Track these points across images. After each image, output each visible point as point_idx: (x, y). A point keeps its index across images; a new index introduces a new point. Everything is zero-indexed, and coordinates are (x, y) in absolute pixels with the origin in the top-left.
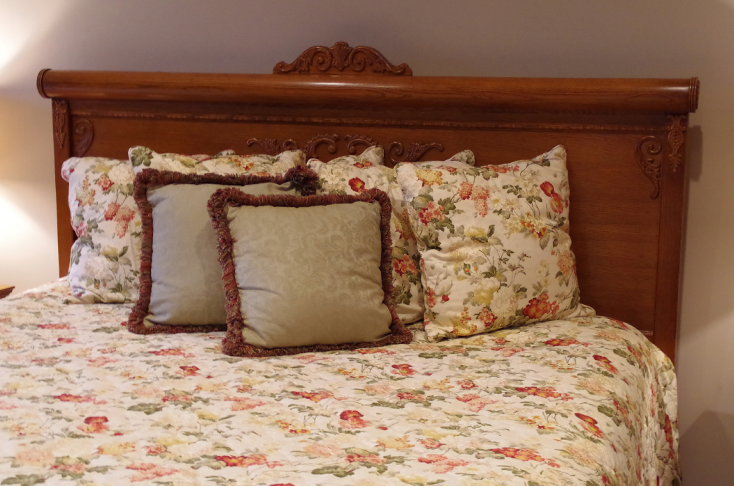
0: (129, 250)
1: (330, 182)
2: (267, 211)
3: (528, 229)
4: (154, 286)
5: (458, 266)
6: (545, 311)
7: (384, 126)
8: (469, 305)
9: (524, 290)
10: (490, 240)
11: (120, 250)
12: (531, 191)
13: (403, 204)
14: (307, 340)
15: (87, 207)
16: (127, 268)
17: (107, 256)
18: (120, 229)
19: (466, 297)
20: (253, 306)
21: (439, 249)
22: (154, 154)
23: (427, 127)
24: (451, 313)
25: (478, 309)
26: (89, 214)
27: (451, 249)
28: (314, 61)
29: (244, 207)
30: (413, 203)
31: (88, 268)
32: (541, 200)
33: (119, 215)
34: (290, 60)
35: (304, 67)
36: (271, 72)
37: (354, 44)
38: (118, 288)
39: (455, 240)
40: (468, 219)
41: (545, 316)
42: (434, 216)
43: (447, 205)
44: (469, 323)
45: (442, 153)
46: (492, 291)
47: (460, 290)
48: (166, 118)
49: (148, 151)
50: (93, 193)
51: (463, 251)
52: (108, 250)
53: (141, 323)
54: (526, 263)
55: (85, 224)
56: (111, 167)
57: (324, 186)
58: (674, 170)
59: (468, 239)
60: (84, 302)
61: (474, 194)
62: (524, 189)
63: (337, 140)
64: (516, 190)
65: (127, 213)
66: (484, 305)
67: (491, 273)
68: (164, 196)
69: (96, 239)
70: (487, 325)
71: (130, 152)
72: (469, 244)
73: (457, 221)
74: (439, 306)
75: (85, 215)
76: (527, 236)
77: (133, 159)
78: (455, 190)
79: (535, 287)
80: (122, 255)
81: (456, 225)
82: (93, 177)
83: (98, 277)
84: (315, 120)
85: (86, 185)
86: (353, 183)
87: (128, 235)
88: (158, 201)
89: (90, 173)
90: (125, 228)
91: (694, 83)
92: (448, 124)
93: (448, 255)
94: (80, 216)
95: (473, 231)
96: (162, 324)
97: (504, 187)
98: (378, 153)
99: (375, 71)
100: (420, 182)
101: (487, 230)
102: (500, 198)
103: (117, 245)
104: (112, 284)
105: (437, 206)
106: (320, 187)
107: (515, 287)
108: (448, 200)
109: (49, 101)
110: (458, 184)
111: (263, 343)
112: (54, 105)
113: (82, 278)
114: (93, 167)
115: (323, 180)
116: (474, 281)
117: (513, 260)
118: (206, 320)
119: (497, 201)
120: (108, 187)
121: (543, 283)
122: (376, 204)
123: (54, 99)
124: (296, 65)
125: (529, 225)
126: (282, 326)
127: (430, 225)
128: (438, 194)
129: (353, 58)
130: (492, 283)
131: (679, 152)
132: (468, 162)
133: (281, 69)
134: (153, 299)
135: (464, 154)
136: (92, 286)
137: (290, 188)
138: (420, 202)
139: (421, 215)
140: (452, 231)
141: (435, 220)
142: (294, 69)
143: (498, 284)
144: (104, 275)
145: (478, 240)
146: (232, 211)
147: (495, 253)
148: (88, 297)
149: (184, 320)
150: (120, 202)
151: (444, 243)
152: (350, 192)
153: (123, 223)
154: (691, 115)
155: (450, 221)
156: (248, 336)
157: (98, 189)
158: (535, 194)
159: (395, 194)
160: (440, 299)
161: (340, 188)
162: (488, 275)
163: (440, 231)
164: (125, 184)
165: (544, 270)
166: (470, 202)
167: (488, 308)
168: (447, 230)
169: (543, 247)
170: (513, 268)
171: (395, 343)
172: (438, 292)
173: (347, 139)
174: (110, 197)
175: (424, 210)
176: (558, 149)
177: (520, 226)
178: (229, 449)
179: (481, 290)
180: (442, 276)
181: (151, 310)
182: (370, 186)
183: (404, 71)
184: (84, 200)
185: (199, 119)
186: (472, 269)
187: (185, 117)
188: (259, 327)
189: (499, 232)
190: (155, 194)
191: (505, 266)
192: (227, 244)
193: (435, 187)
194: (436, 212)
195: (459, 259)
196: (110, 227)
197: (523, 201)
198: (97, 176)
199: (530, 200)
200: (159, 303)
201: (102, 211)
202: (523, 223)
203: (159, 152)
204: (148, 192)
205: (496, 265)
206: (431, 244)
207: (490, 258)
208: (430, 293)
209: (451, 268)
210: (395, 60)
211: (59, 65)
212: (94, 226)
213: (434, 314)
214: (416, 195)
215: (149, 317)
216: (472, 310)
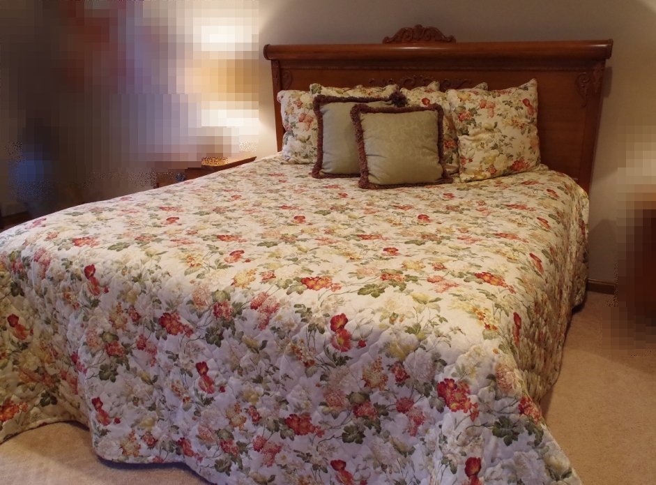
0: (311, 137)
1: (412, 100)
2: (380, 116)
3: (515, 124)
4: (324, 155)
5: (478, 144)
6: (522, 167)
7: (440, 70)
8: (483, 164)
9: (512, 156)
10: (495, 130)
11: (307, 138)
12: (518, 104)
13: (450, 111)
14: (400, 181)
15: (290, 116)
16: (311, 146)
17: (300, 140)
18: (307, 127)
19: (481, 160)
20: (374, 164)
21: (468, 135)
22: (323, 87)
23: (463, 70)
24: (474, 168)
25: (487, 166)
26: (291, 119)
27: (474, 135)
28: (405, 36)
29: (368, 114)
30: (455, 111)
31: (291, 146)
32: (522, 108)
33: (306, 120)
34: (391, 36)
35: (399, 39)
36: (381, 42)
37: (425, 25)
38: (306, 157)
39: (477, 130)
40: (483, 119)
41: (522, 170)
42: (466, 118)
43: (473, 112)
44: (483, 173)
45: (470, 84)
46: (495, 157)
47: (478, 156)
48: (328, 69)
49: (320, 86)
50: (293, 109)
51: (481, 136)
52: (301, 137)
53: (318, 173)
54: (513, 142)
55: (290, 124)
56: (301, 95)
57: (409, 102)
58: (596, 91)
59: (483, 129)
60: (290, 163)
61: (487, 105)
62: (514, 103)
63: (415, 78)
64: (509, 103)
65: (310, 119)
66: (490, 164)
67: (495, 147)
68: (328, 108)
69: (295, 132)
70: (492, 174)
71: (311, 86)
72: (484, 132)
73: (478, 120)
74: (467, 165)
75: (289, 120)
76: (514, 128)
77: (312, 90)
78: (477, 104)
79: (517, 155)
80: (308, 139)
81: (477, 122)
82: (293, 100)
83: (296, 151)
84: (404, 68)
85: (289, 104)
86: (424, 101)
87: (310, 129)
88: (325, 112)
89: (291, 98)
90: (309, 126)
91: (610, 42)
92: (474, 68)
93: (472, 138)
94: (287, 120)
95: (486, 125)
96: (328, 174)
97: (503, 102)
98: (436, 85)
99: (436, 41)
100: (459, 100)
101: (493, 125)
102: (500, 108)
103: (305, 135)
104: (303, 155)
105: (468, 112)
106: (407, 103)
107: (507, 155)
108: (474, 109)
109: (270, 61)
110: (479, 100)
111: (379, 183)
112: (272, 64)
113: (289, 151)
114: (292, 95)
115: (408, 99)
116: (486, 152)
117: (507, 140)
118: (350, 172)
119: (499, 109)
120: (300, 105)
121: (522, 153)
122: (436, 112)
123: (272, 60)
124: (394, 38)
125: (516, 122)
126: (388, 174)
127: (463, 122)
128: (468, 106)
129: (424, 34)
130: (496, 152)
131: (599, 81)
132: (484, 89)
133: (387, 41)
134: (324, 161)
135: (482, 85)
136: (294, 156)
137: (392, 104)
138: (459, 110)
139: (459, 117)
140: (475, 125)
141: (466, 120)
142: (394, 41)
143: (498, 153)
144: (299, 150)
145: (489, 130)
146: (362, 116)
147: (497, 137)
148: (292, 161)
149: (339, 171)
150: (306, 113)
151: (471, 131)
152: (422, 105)
153: (308, 123)
154: (607, 60)
155: (474, 120)
156: (371, 179)
157: (295, 106)
158: (520, 105)
159: (446, 106)
160: (468, 161)
161: (417, 103)
162: (493, 148)
163: (469, 126)
164: (308, 103)
165: (523, 146)
166: (485, 110)
167: (493, 165)
168: (472, 125)
169: (523, 133)
170: (506, 145)
171: (444, 183)
172: (467, 157)
173: (421, 78)
174: (301, 111)
175: (461, 114)
176: (533, 81)
177: (511, 123)
178: (364, 232)
179: (489, 156)
180: (469, 149)
181: (323, 167)
182: (432, 102)
183: (451, 40)
184: (289, 112)
185: (345, 69)
186: (485, 145)
187: (337, 68)
188: (376, 175)
189: (500, 126)
190: (324, 108)
191: (502, 144)
192: (360, 133)
193: (467, 102)
194: (467, 116)
195: (479, 140)
196: (302, 125)
197: (513, 109)
198: (295, 100)
199: (517, 109)
200: (328, 163)
201: (297, 118)
202: (513, 121)
203: (325, 87)
204: (321, 107)
205: (498, 143)
206: (464, 132)
207: (495, 139)
208: (463, 158)
209: (474, 145)
210: (447, 34)
211: (274, 42)
212: (294, 125)
213: (465, 169)
214: (457, 106)
215: (322, 170)
216: (484, 167)
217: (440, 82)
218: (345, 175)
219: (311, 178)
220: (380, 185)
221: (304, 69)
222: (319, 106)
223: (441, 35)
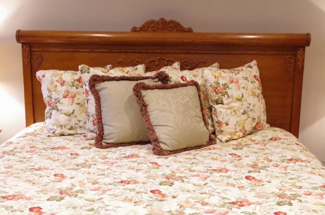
0: (76, 111)
1: (174, 78)
3: (254, 94)
4: (105, 127)
5: (231, 111)
6: (260, 127)
7: (180, 53)
8: (237, 126)
9: (255, 119)
10: (243, 99)
11: (71, 111)
12: (251, 79)
13: (204, 86)
15: (53, 93)
16: (75, 119)
17: (65, 114)
18: (71, 102)
19: (236, 123)
20: (161, 133)
21: (222, 104)
22: (90, 68)
23: (199, 54)
24: (230, 130)
25: (240, 128)
26: (54, 95)
27: (228, 104)
28: (149, 26)
30: (211, 86)
31: (56, 120)
32: (255, 83)
33: (69, 96)
34: (139, 25)
35: (146, 29)
36: (130, 31)
37: (168, 19)
38: (71, 128)
39: (230, 100)
40: (233, 91)
41: (260, 128)
42: (221, 91)
43: (225, 86)
44: (237, 134)
45: (205, 64)
46: (245, 120)
47: (233, 121)
48: (79, 51)
49: (88, 67)
50: (56, 86)
51: (232, 104)
52: (66, 111)
53: (101, 144)
54: (255, 108)
55: (53, 100)
56: (62, 74)
57: (171, 80)
58: (300, 69)
59: (235, 99)
60: (56, 136)
61: (234, 81)
62: (249, 78)
63: (159, 60)
64: (246, 79)
65: (73, 95)
66: (242, 126)
67: (244, 113)
69: (60, 107)
70: (244, 134)
71: (80, 67)
72: (235, 101)
73: (230, 92)
74: (224, 128)
75: (52, 96)
76: (254, 97)
77: (81, 71)
78: (227, 80)
79: (258, 118)
80: (72, 113)
81: (230, 94)
82: (55, 79)
83: (62, 124)
84: (149, 51)
85: (52, 83)
86: (182, 78)
87: (74, 104)
88: (102, 89)
89: (53, 77)
90: (73, 101)
92: (209, 52)
93: (227, 107)
94: (50, 97)
95: (236, 96)
96: (112, 144)
97: (243, 78)
99: (178, 30)
100: (214, 77)
101: (241, 96)
102: (243, 83)
103: (70, 109)
104: (69, 127)
105: (222, 87)
106: (169, 80)
107: (252, 118)
108: (225, 84)
109: (21, 44)
110: (228, 77)
111: (170, 149)
112: (23, 47)
113: (54, 125)
114: (54, 74)
115: (171, 77)
116: (238, 117)
117: (251, 107)
119: (242, 83)
120: (63, 83)
121: (260, 116)
122: (195, 87)
123: (22, 43)
124: (142, 28)
125: (254, 93)
127: (219, 94)
128: (222, 82)
129: (168, 25)
130: (245, 116)
131: (302, 62)
133: (134, 30)
134: (106, 132)
135: (216, 64)
136: (59, 128)
137: (158, 81)
138: (214, 85)
139: (215, 91)
140: (228, 97)
141: (221, 92)
142: (141, 30)
143: (247, 117)
144: (65, 123)
145: (239, 100)
146: (144, 93)
147: (245, 105)
148: (58, 133)
149: (121, 141)
150: (69, 90)
151: (225, 101)
152: (182, 82)
153: (72, 99)
155: (227, 92)
156: (163, 146)
157: (58, 84)
158: (253, 80)
159: (200, 82)
160: (225, 125)
161: (178, 80)
162: (243, 114)
163: (223, 97)
164: (70, 81)
165: (260, 111)
166: (233, 84)
167: (244, 127)
168: (226, 96)
169: (259, 101)
170: (251, 110)
172: (223, 122)
173: (164, 59)
174: (64, 88)
175: (216, 88)
176: (254, 62)
177: (251, 93)
179: (241, 120)
180: (225, 115)
181: (104, 138)
182: (189, 79)
183: (190, 30)
184: (51, 90)
185: (95, 51)
186: (237, 112)
187: (88, 51)
188: (167, 142)
189: (245, 96)
191: (249, 110)
192: (144, 107)
193: (220, 79)
194: (222, 89)
195: (231, 108)
196: (66, 101)
197: (250, 83)
198: (57, 78)
199: (252, 82)
200: (107, 135)
201: (61, 94)
202: (252, 92)
203: (92, 67)
205: (246, 110)
206: (219, 102)
207: (243, 107)
208: (219, 123)
209: (229, 111)
210: (186, 26)
212: (58, 101)
213: (222, 131)
214: (212, 82)
215: (104, 141)
216: (238, 128)
217: (180, 62)
218: (126, 143)
219: (94, 149)
220: (171, 151)
221: (55, 51)
222: (95, 84)
223: (181, 27)
